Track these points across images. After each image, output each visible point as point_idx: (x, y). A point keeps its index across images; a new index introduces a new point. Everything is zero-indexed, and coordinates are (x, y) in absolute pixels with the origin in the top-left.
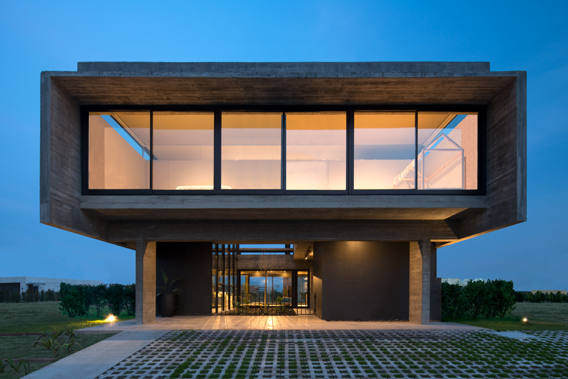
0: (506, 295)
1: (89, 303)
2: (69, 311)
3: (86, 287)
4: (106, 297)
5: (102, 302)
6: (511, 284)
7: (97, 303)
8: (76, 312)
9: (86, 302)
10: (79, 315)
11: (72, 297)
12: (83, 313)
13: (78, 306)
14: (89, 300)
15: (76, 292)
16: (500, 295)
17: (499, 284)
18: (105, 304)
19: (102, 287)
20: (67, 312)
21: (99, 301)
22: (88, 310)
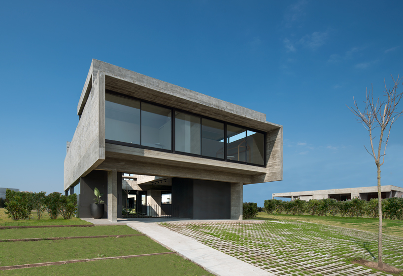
0: (254, 209)
1: (31, 208)
2: (13, 214)
3: (29, 194)
4: (46, 203)
5: (42, 207)
6: (256, 204)
7: (38, 208)
8: (20, 215)
9: (28, 207)
10: (23, 218)
11: (16, 203)
12: (26, 217)
13: (22, 211)
14: (31, 206)
15: (20, 198)
16: (251, 209)
17: (251, 204)
18: (44, 209)
19: (42, 194)
20: (12, 216)
21: (39, 207)
22: (30, 214)
